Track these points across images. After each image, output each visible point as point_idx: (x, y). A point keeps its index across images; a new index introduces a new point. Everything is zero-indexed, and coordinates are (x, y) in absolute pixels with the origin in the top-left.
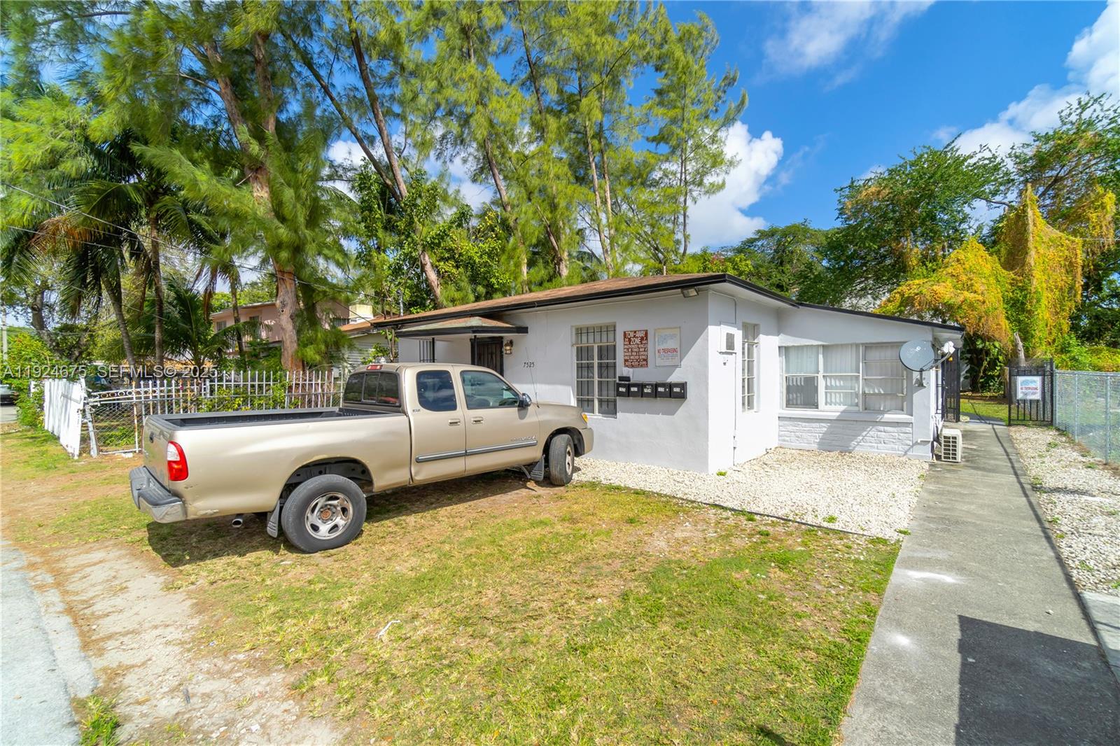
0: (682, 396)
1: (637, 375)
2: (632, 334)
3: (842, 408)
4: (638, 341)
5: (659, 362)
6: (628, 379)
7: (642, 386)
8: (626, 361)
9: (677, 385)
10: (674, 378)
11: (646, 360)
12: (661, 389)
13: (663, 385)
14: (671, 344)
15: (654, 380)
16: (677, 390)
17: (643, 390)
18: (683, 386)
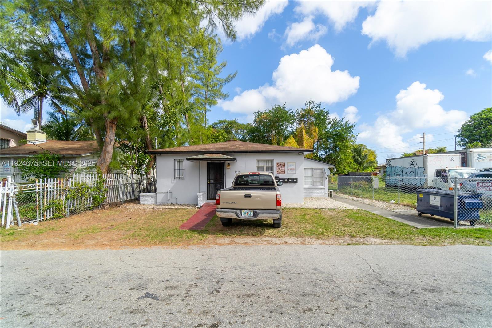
0: (296, 182)
1: (281, 176)
2: (280, 164)
3: (309, 185)
4: (282, 166)
5: (289, 172)
6: (279, 177)
7: (284, 179)
8: (277, 172)
9: (295, 179)
10: (293, 177)
11: (284, 172)
12: (290, 180)
13: (291, 179)
14: (292, 167)
15: (288, 177)
16: (295, 180)
17: (284, 181)
18: (297, 179)
